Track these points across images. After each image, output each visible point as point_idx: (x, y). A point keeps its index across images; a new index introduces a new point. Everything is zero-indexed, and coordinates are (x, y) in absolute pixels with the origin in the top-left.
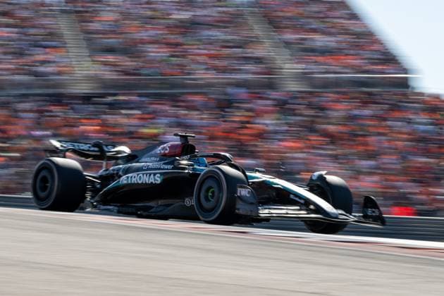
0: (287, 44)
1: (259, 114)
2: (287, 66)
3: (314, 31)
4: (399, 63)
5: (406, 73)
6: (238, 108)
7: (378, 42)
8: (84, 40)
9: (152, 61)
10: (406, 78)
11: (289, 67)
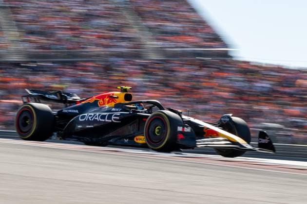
0: (150, 28)
1: (130, 74)
2: (149, 43)
3: (167, 20)
4: (222, 41)
5: (227, 48)
6: (116, 71)
7: (209, 27)
8: (16, 26)
9: (59, 40)
10: (227, 51)
11: (151, 44)
